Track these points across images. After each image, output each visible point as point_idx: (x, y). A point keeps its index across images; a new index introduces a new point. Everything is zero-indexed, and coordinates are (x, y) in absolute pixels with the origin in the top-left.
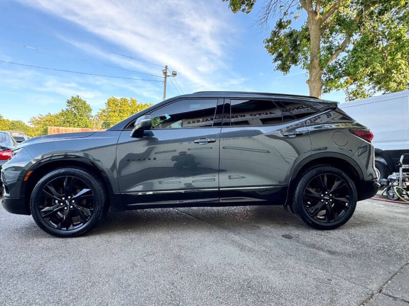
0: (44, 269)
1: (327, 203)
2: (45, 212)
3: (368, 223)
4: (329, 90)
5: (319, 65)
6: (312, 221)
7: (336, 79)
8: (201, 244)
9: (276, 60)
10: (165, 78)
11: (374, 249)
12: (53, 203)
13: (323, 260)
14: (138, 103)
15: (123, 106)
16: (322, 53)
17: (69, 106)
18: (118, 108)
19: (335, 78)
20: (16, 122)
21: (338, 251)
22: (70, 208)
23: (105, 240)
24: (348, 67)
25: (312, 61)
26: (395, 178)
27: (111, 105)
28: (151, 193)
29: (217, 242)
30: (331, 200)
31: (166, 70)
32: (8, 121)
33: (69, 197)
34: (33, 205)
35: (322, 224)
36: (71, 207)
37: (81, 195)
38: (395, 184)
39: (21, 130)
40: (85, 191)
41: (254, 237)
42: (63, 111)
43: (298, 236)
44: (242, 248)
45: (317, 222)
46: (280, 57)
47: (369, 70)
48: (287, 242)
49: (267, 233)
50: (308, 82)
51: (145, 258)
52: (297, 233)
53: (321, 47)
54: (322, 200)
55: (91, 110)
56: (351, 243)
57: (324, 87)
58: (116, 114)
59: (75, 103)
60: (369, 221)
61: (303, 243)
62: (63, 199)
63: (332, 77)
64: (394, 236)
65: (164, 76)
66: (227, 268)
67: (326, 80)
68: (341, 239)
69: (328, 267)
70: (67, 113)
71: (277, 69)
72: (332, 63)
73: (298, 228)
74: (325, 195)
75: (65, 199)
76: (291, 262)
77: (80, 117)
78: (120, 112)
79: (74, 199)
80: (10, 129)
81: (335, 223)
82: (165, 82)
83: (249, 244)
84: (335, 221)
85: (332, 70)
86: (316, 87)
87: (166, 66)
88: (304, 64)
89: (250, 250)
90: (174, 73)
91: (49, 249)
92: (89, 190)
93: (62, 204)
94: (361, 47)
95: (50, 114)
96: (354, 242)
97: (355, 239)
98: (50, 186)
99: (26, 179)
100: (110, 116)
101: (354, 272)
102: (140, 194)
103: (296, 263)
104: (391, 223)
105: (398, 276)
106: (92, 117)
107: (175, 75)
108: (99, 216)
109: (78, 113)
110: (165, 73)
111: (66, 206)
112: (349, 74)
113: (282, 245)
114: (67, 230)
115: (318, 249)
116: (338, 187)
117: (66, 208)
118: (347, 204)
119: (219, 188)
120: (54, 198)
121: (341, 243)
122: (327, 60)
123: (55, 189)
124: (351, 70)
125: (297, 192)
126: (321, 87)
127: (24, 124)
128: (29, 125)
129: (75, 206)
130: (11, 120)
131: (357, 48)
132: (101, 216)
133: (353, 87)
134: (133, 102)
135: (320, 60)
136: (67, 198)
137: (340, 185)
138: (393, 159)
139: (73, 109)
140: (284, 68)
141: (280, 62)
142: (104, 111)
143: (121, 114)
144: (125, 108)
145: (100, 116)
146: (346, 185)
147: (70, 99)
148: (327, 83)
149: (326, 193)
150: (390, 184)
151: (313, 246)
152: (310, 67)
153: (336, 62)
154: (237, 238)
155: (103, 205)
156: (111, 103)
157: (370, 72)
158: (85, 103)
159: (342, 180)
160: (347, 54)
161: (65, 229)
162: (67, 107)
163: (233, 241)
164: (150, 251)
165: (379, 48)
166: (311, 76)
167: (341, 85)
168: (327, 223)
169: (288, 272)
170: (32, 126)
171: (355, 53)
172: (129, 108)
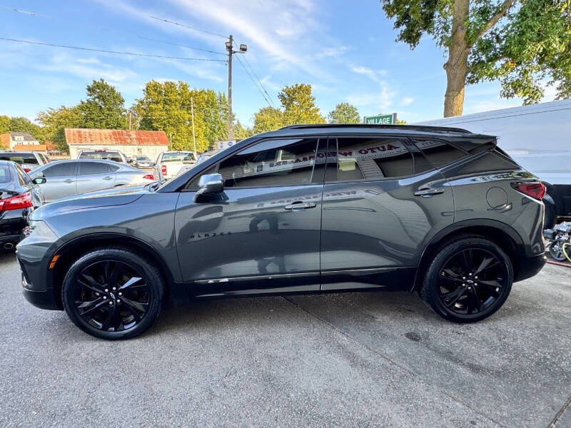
0: (94, 401)
1: (470, 288)
2: (84, 309)
3: (523, 308)
4: (477, 79)
5: (465, 39)
6: (447, 312)
7: (490, 63)
8: (297, 353)
9: (398, 24)
10: (230, 55)
11: (532, 361)
12: (93, 296)
13: (463, 384)
14: (190, 89)
15: (170, 94)
16: (471, 20)
17: (91, 95)
18: (162, 98)
19: (489, 61)
20: (19, 120)
21: (483, 365)
22: (116, 302)
23: (168, 343)
24: (510, 43)
25: (454, 33)
26: (565, 230)
27: (152, 92)
28: (226, 280)
29: (318, 348)
30: (476, 284)
31: (231, 42)
32: (6, 118)
33: (114, 288)
34: (66, 301)
35: (462, 316)
36: (118, 301)
37: (130, 286)
38: (564, 238)
39: (26, 131)
40: (134, 280)
41: (367, 337)
42: (83, 103)
43: (427, 337)
44: (353, 359)
45: (454, 314)
46: (406, 19)
47: (540, 47)
48: (412, 348)
49: (386, 331)
50: (447, 66)
51: (225, 380)
52: (426, 330)
53: (470, 8)
54: (464, 285)
55: (123, 101)
56: (501, 350)
57: (469, 75)
58: (160, 106)
59: (98, 91)
60: (525, 304)
61: (436, 350)
62: (106, 290)
63: (484, 58)
64: (559, 336)
65: (228, 53)
66: (336, 399)
67: (474, 63)
68: (486, 341)
69: (470, 398)
70: (89, 106)
71: (401, 39)
72: (486, 36)
73: (427, 319)
74: (468, 277)
75: (109, 291)
76: (420, 387)
77: (108, 112)
78: (166, 103)
79: (121, 291)
80: (10, 130)
81: (480, 314)
82: (230, 61)
83: (362, 353)
84: (479, 312)
85: (485, 47)
86: (458, 75)
87: (231, 37)
88: (442, 38)
89: (365, 365)
90: (243, 47)
91: (96, 362)
92: (140, 278)
93: (105, 297)
94: (533, 10)
95: (64, 107)
96: (505, 347)
97: (506, 340)
98: (87, 274)
99: (52, 266)
100: (151, 110)
101: (506, 407)
102: (211, 281)
103: (427, 390)
104: (555, 309)
105: (565, 416)
106: (125, 111)
107: (244, 50)
108: (156, 313)
109: (105, 105)
110: (230, 48)
111: (112, 300)
112: (510, 55)
113: (406, 354)
114: (115, 331)
115: (456, 360)
116: (488, 266)
117: (111, 303)
118: (497, 290)
119: (320, 271)
120: (93, 290)
121: (486, 349)
122: (479, 32)
123: (94, 278)
124: (515, 49)
125: (428, 274)
126: (466, 75)
127: (30, 122)
128: (37, 123)
129: (124, 300)
130: (10, 117)
131: (527, 12)
132: (159, 311)
133: (514, 75)
134: (184, 87)
135: (468, 32)
136: (111, 290)
137: (490, 264)
138: (564, 197)
139: (97, 100)
140: (411, 37)
141: (404, 27)
142: (142, 102)
143: (167, 106)
144: (173, 97)
145: (137, 108)
146: (498, 264)
147: (91, 84)
148: (476, 69)
149: (470, 274)
150: (557, 237)
151: (448, 355)
152: (450, 43)
153: (492, 33)
154: (344, 340)
155: (161, 298)
156: (152, 89)
157: (542, 48)
158: (113, 90)
159: (495, 257)
160: (510, 22)
161: (113, 329)
162: (89, 97)
163: (339, 346)
164: (229, 366)
165: (560, 10)
166: (451, 58)
167: (496, 73)
168: (467, 314)
169: (416, 406)
170: (41, 126)
171: (523, 20)
172: (178, 96)
